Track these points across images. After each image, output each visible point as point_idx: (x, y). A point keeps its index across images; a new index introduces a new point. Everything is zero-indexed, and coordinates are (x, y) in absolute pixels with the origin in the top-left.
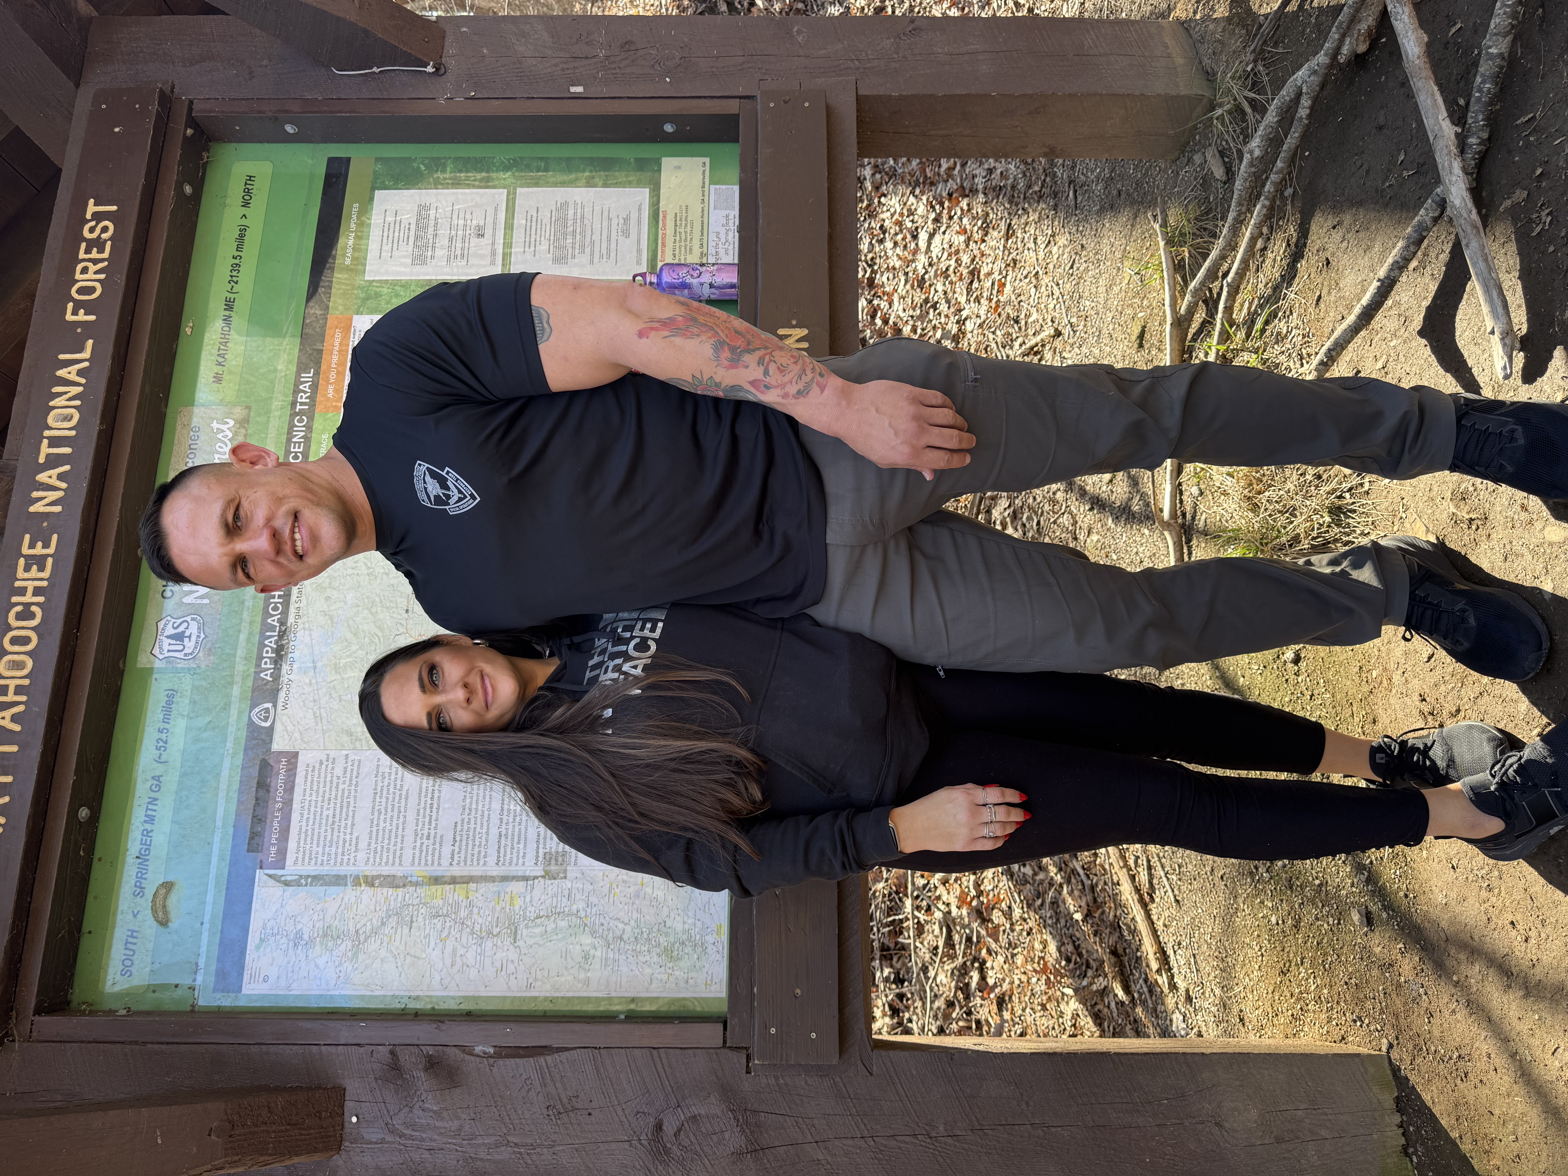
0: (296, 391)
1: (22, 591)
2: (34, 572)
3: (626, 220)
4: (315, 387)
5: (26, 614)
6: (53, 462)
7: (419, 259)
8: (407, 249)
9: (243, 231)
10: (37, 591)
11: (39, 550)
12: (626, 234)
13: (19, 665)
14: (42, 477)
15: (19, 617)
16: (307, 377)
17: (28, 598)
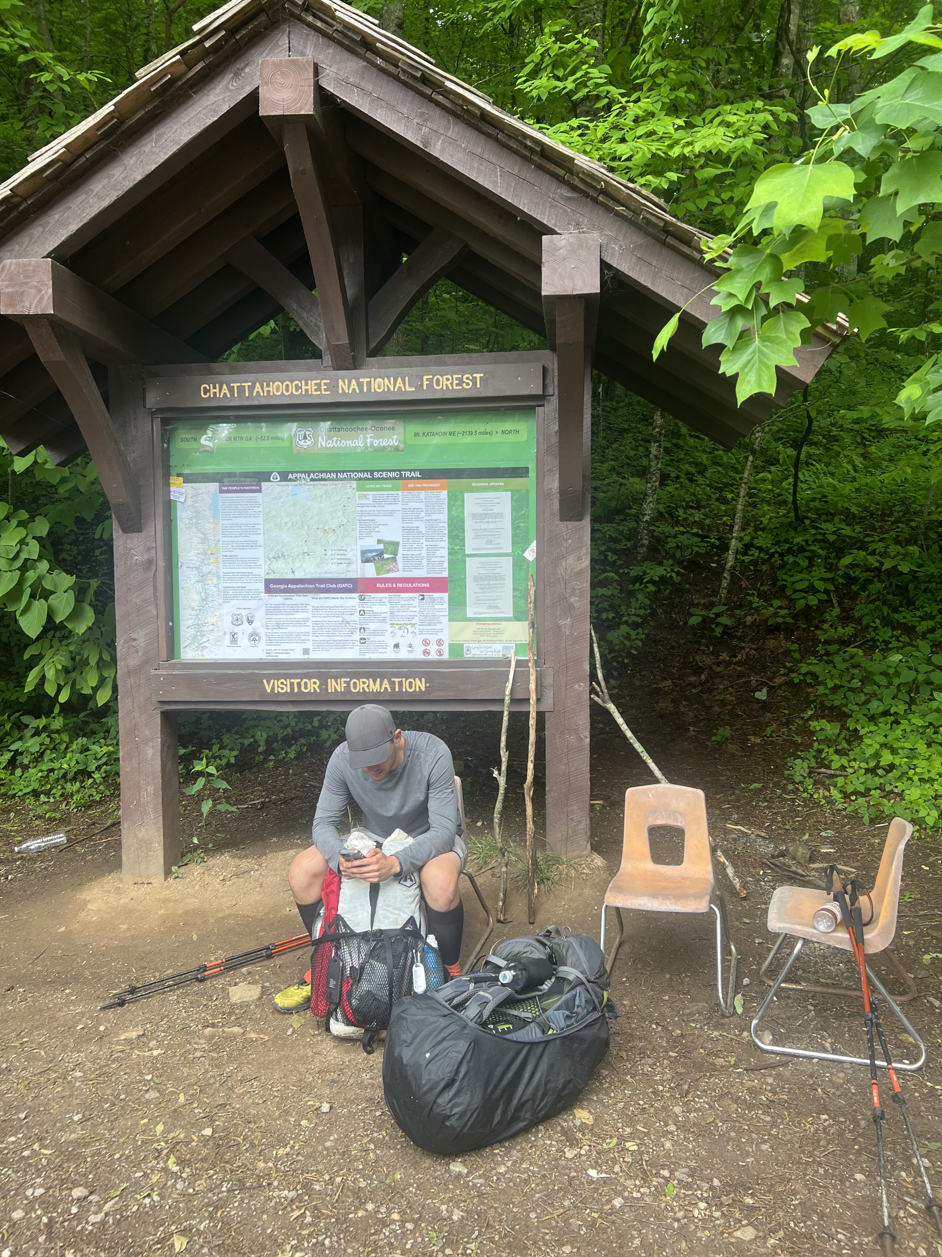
0: (411, 471)
1: (307, 384)
2: (314, 387)
3: (497, 607)
4: (413, 478)
5: (298, 388)
6: (360, 385)
7: (474, 517)
8: (479, 510)
9: (490, 433)
10: (307, 390)
11: (323, 387)
12: (490, 607)
13: (278, 390)
14: (354, 381)
15: (297, 385)
16: (417, 474)
17: (304, 387)
